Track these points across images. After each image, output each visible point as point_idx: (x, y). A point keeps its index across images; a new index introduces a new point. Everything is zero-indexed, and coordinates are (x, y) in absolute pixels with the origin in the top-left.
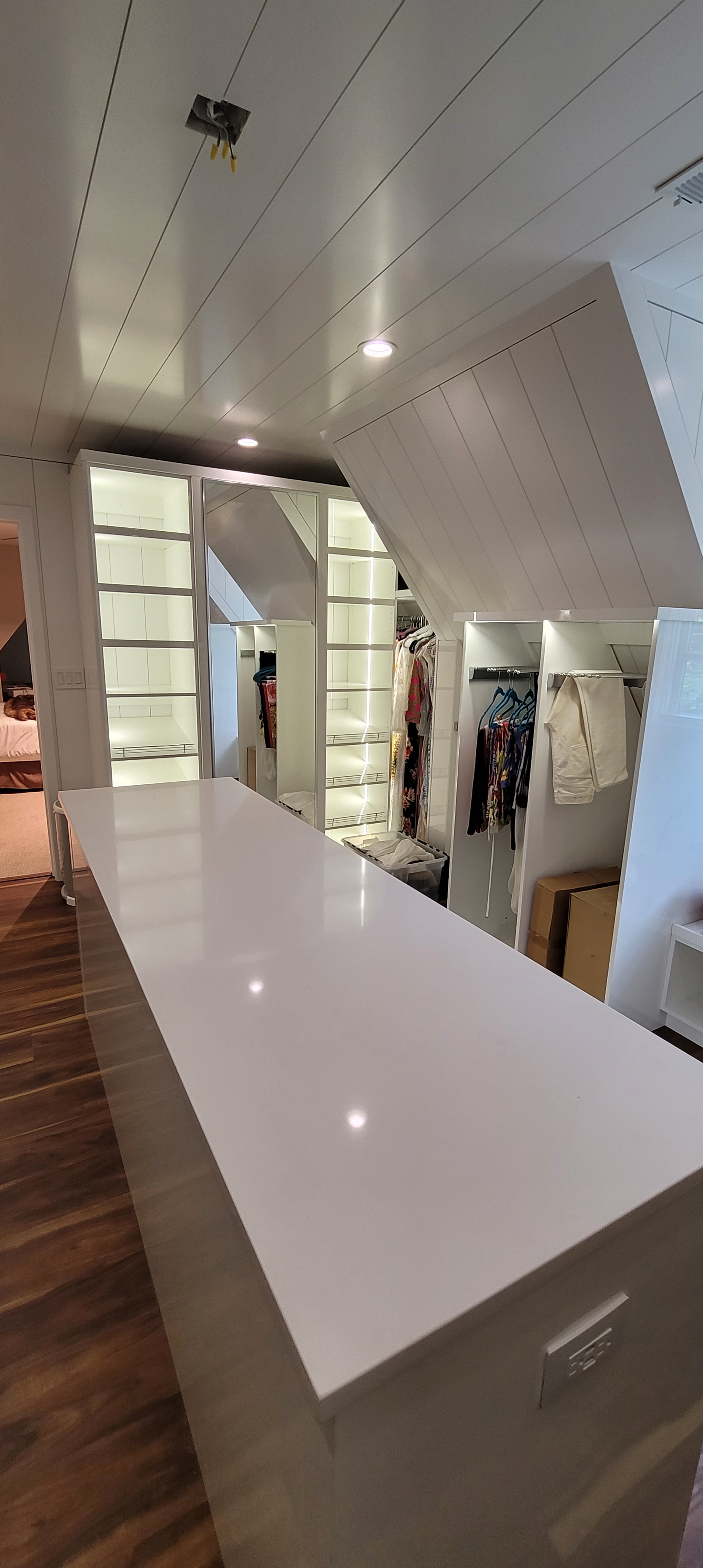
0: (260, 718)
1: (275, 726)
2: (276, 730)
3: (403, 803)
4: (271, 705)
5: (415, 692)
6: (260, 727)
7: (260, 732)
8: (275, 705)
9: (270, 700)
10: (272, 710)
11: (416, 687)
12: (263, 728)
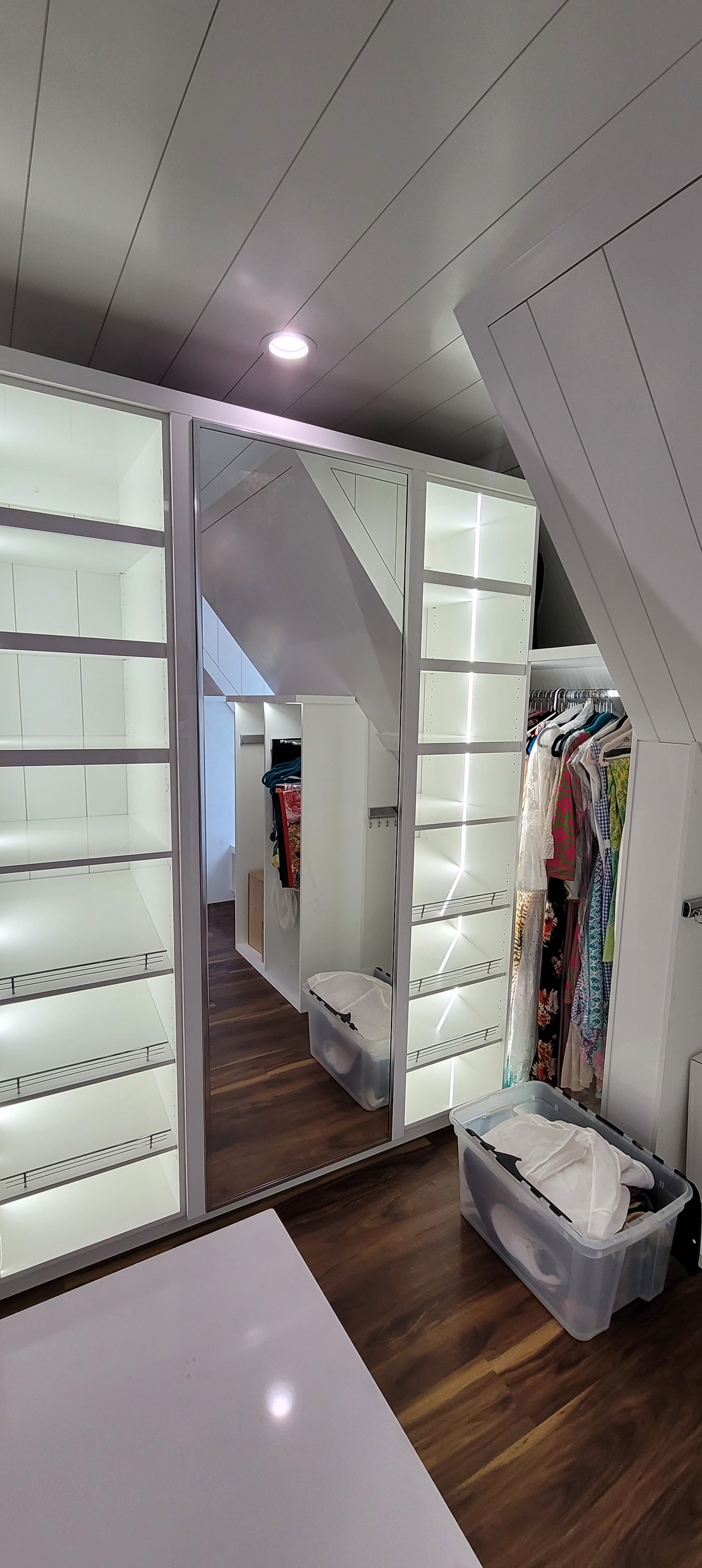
0: (272, 838)
1: (298, 854)
2: (299, 861)
3: (538, 1016)
4: (290, 823)
5: (566, 825)
6: (273, 854)
7: (272, 862)
8: (298, 822)
9: (290, 815)
10: (292, 830)
11: (567, 817)
12: (278, 856)
